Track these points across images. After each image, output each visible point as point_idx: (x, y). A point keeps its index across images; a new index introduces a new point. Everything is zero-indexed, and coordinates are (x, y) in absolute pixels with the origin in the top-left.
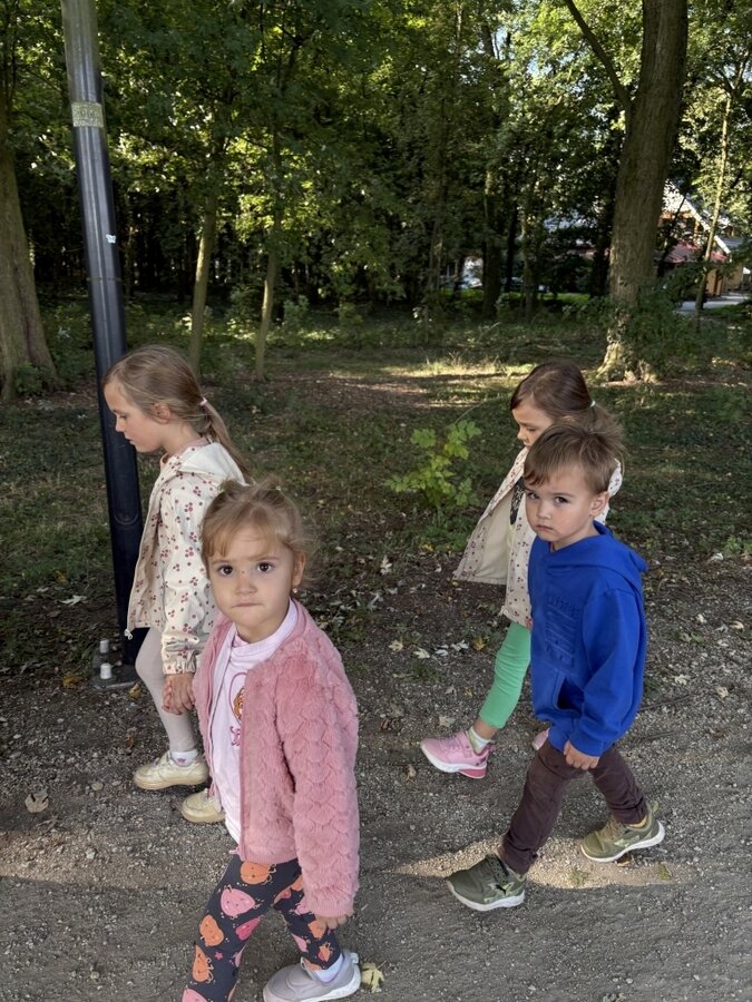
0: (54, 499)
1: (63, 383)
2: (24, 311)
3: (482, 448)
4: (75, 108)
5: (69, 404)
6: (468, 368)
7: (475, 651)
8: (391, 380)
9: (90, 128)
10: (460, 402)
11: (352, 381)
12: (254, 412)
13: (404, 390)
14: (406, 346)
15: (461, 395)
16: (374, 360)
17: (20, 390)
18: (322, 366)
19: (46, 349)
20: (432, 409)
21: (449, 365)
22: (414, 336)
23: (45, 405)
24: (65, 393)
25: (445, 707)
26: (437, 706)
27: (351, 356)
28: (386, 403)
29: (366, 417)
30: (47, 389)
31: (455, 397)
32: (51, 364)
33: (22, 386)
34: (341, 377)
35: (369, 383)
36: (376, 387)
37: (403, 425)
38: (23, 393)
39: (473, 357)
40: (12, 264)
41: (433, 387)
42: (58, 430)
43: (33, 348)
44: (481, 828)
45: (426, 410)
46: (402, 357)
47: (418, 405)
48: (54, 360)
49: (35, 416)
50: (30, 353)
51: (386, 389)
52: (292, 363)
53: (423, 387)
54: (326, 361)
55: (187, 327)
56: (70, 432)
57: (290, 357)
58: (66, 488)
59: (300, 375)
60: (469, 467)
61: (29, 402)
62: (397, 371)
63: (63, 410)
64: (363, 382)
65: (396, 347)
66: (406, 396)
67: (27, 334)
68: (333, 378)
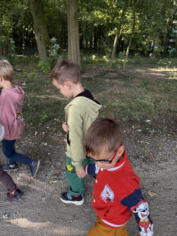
2: (77, 54)
6: (170, 70)
8: (153, 72)
10: (176, 78)
12: (129, 79)
16: (143, 67)
21: (165, 68)
23: (84, 76)
27: (137, 66)
37: (169, 83)
48: (82, 65)
55: (93, 58)
63: (87, 77)
64: (146, 72)
66: (160, 76)
68: (138, 71)
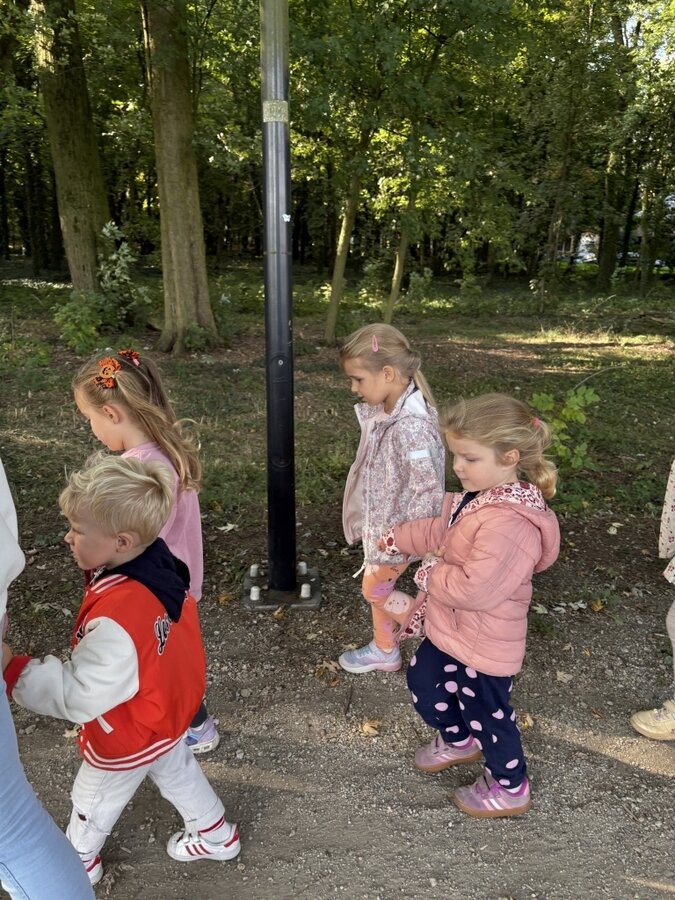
0: (212, 439)
1: (222, 341)
2: (196, 279)
3: (596, 414)
4: (266, 106)
5: (226, 359)
6: (581, 337)
7: (593, 612)
8: (506, 345)
9: (276, 123)
10: (573, 368)
11: (469, 346)
13: (519, 355)
14: (522, 315)
15: (575, 363)
16: (490, 327)
17: (188, 345)
18: (441, 331)
19: (210, 311)
20: (546, 374)
21: (563, 333)
22: (529, 306)
23: (207, 359)
24: (223, 349)
25: (562, 663)
26: (554, 660)
27: (469, 323)
28: (502, 367)
29: (482, 379)
30: (210, 346)
31: (569, 364)
32: (213, 324)
33: (190, 342)
34: (459, 342)
35: (484, 348)
36: (492, 352)
37: (517, 388)
38: (190, 348)
39: (588, 327)
40: (189, 240)
41: (547, 354)
42: (217, 380)
43: (200, 311)
44: (600, 789)
45: (541, 374)
46: (517, 325)
47: (532, 370)
48: (216, 321)
49: (199, 368)
50: (198, 315)
51: (501, 354)
52: (414, 328)
53: (537, 353)
54: (445, 327)
55: (324, 296)
56: (227, 383)
57: (413, 323)
58: (223, 430)
59: (421, 339)
60: (582, 431)
61: (194, 356)
62: (511, 338)
63: (221, 364)
64: (479, 347)
65: (512, 316)
66: (520, 362)
67: (196, 299)
68: (451, 343)
